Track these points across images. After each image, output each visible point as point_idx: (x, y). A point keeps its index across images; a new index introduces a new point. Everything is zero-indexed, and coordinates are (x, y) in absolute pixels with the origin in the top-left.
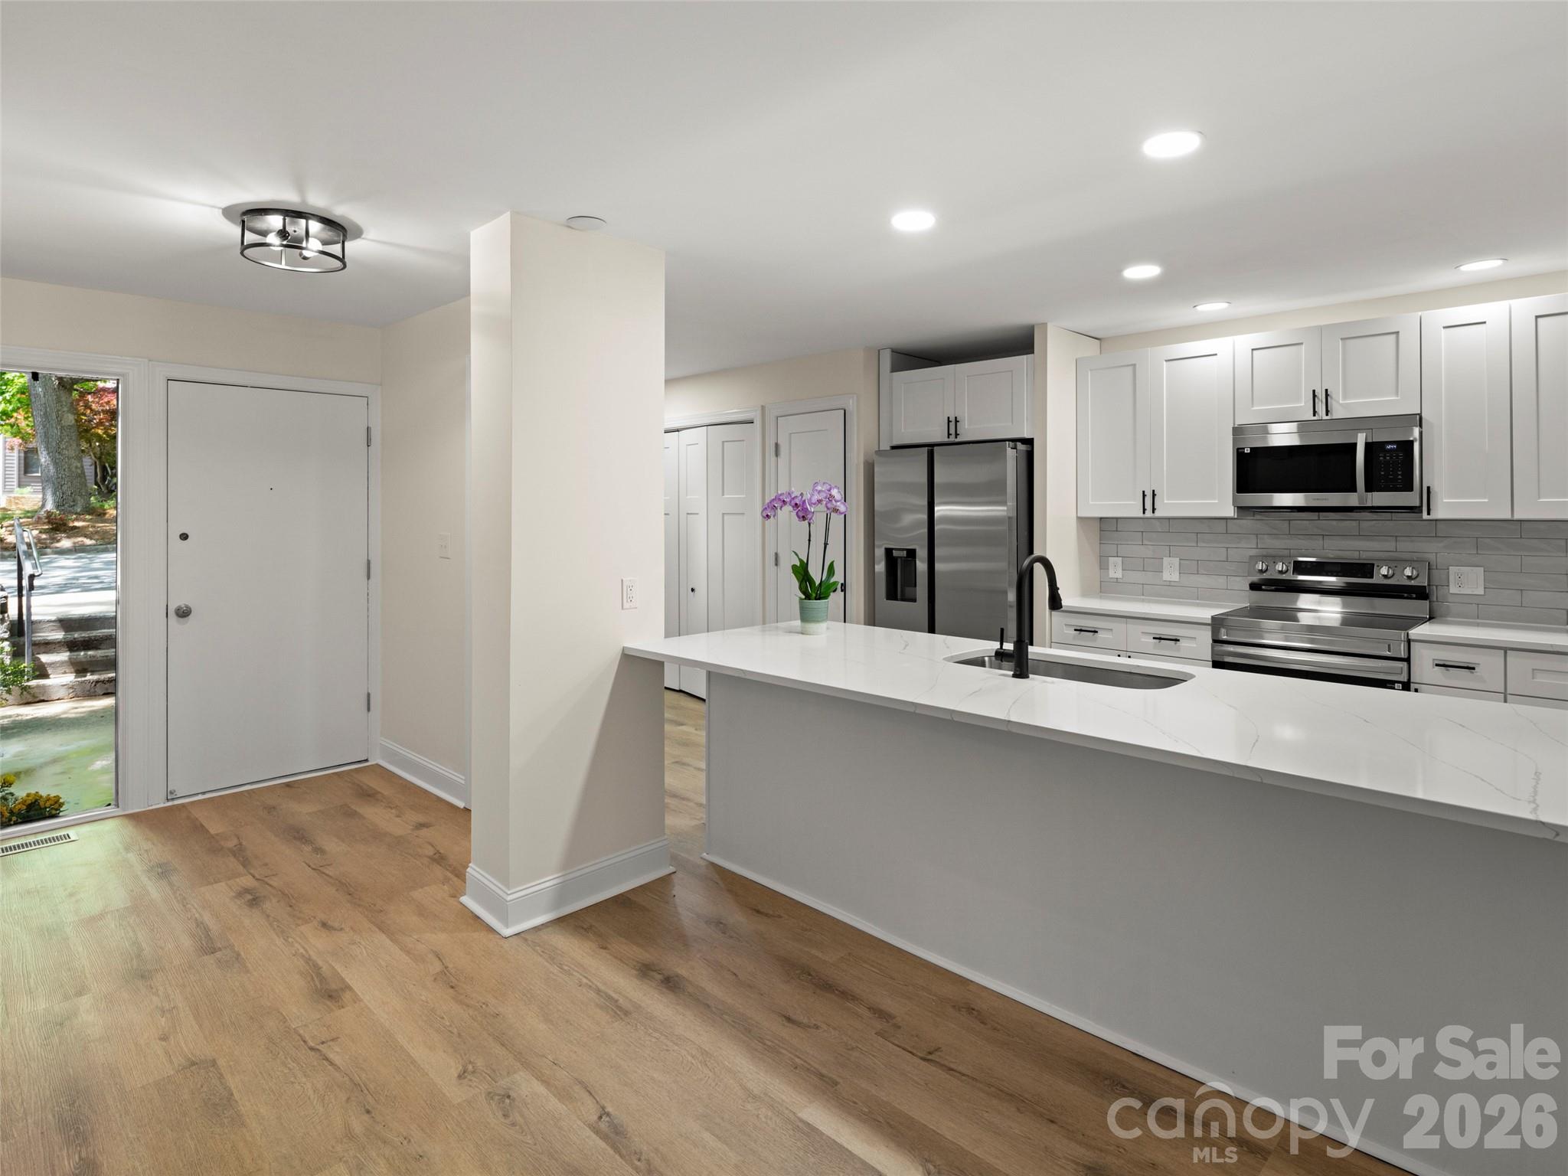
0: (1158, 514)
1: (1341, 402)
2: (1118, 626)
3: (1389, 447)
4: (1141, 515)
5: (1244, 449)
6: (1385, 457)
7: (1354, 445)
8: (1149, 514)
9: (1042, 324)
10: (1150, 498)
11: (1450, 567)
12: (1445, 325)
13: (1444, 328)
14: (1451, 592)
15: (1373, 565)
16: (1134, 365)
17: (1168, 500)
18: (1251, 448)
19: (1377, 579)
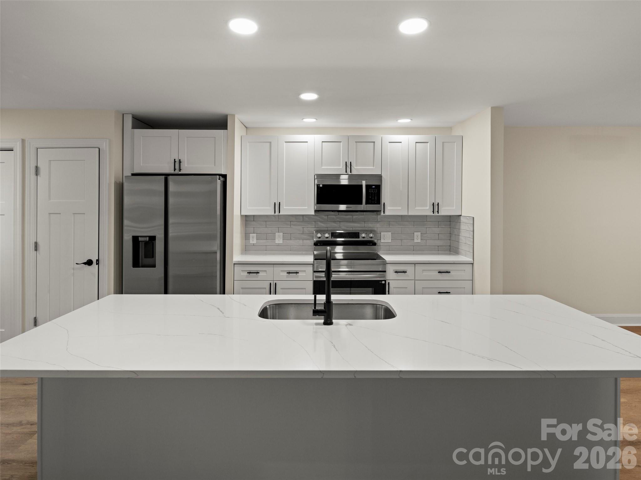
0: (281, 214)
1: (355, 168)
2: (269, 269)
3: (373, 187)
4: (273, 213)
5: (320, 185)
6: (371, 191)
7: (362, 186)
8: (277, 213)
9: (233, 115)
10: (277, 206)
11: (382, 233)
12: (390, 141)
13: (389, 142)
14: (382, 242)
15: (359, 233)
16: (270, 142)
17: (285, 207)
18: (323, 185)
19: (361, 239)
